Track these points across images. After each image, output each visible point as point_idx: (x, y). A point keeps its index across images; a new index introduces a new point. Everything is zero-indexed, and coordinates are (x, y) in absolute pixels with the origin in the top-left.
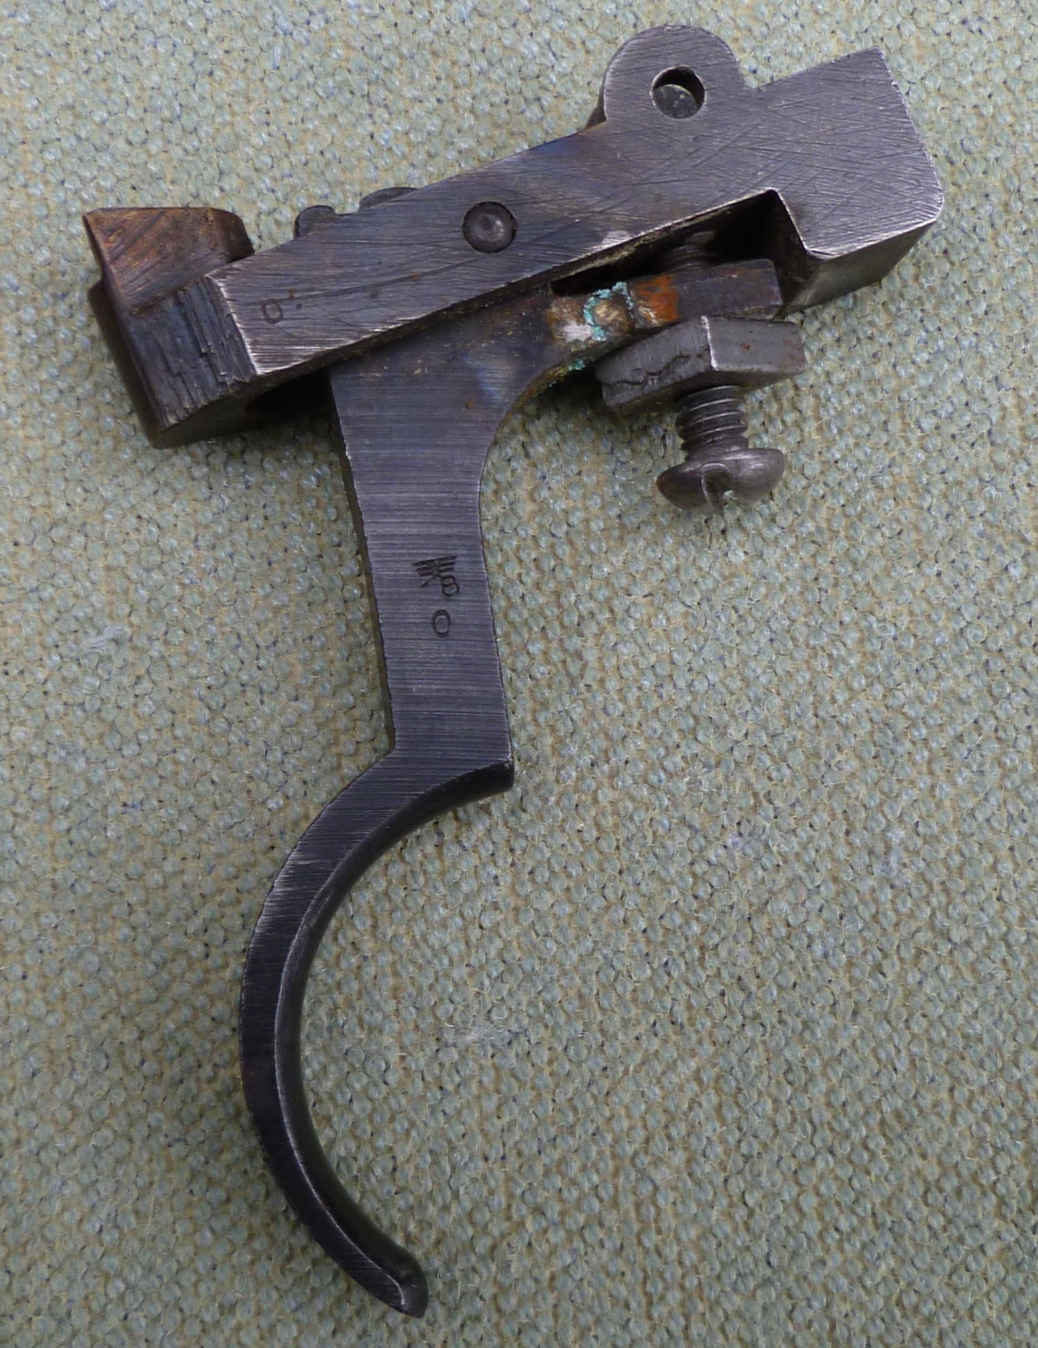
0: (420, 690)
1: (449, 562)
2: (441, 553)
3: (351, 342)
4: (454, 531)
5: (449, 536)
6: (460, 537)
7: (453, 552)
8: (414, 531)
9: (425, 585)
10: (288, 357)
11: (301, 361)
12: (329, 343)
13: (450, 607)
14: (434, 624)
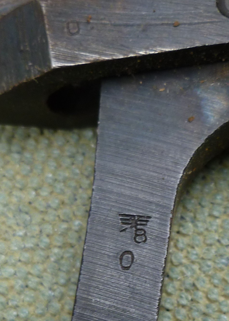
0: (96, 302)
1: (145, 219)
2: (141, 212)
3: (121, 57)
4: (155, 200)
5: (151, 203)
6: (157, 205)
7: (150, 214)
8: (128, 192)
9: (124, 230)
10: (75, 58)
11: (84, 63)
12: (106, 55)
13: (136, 251)
14: (121, 259)
